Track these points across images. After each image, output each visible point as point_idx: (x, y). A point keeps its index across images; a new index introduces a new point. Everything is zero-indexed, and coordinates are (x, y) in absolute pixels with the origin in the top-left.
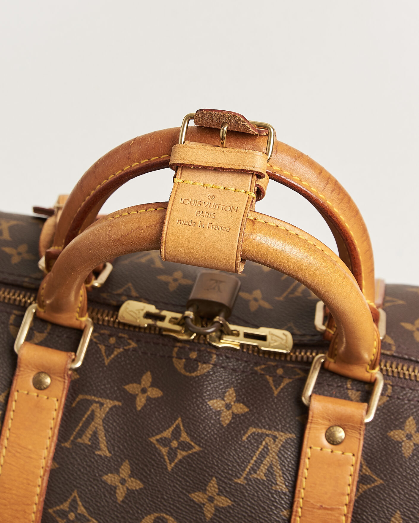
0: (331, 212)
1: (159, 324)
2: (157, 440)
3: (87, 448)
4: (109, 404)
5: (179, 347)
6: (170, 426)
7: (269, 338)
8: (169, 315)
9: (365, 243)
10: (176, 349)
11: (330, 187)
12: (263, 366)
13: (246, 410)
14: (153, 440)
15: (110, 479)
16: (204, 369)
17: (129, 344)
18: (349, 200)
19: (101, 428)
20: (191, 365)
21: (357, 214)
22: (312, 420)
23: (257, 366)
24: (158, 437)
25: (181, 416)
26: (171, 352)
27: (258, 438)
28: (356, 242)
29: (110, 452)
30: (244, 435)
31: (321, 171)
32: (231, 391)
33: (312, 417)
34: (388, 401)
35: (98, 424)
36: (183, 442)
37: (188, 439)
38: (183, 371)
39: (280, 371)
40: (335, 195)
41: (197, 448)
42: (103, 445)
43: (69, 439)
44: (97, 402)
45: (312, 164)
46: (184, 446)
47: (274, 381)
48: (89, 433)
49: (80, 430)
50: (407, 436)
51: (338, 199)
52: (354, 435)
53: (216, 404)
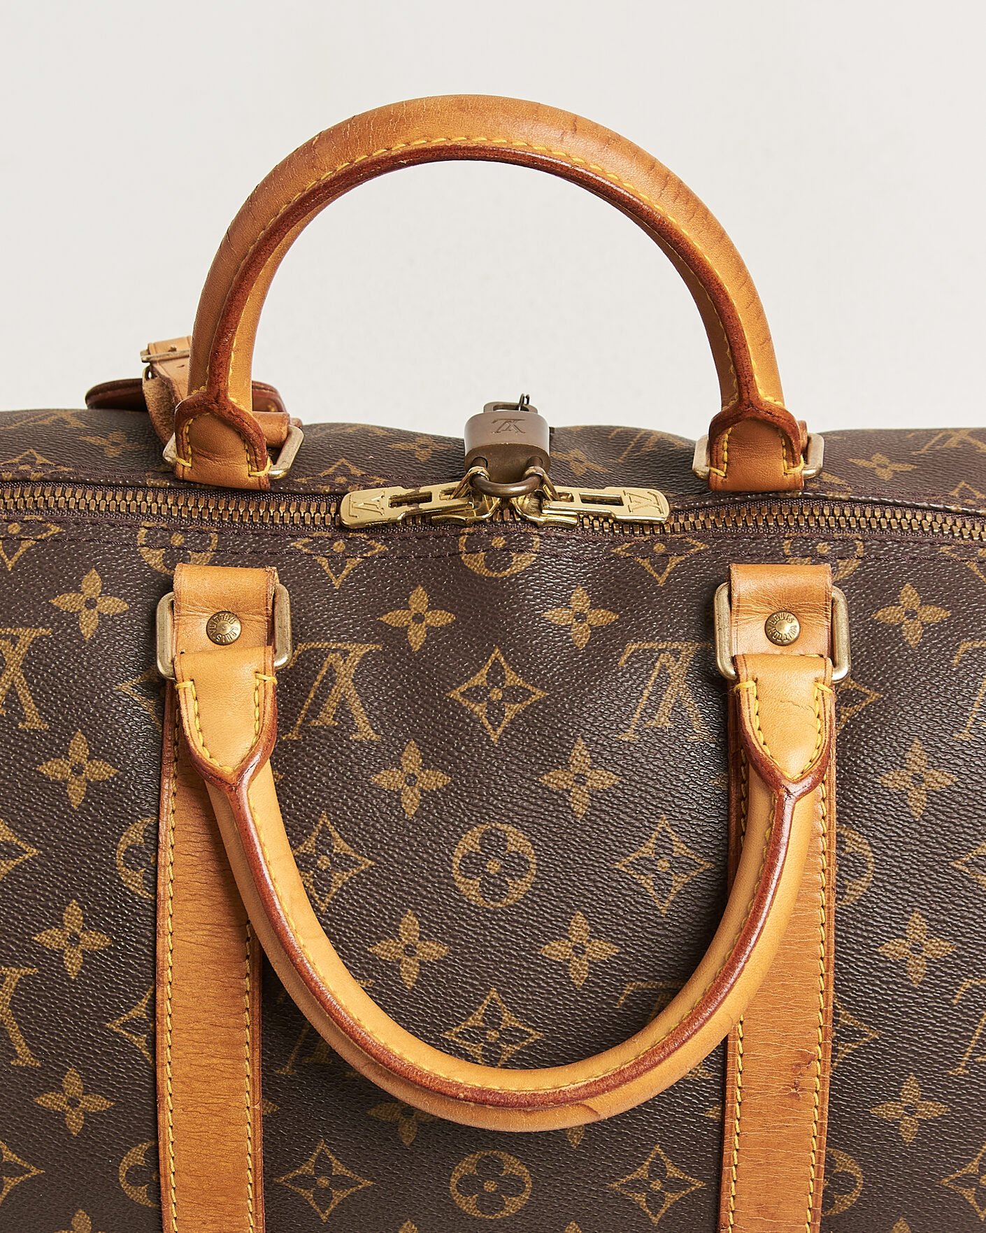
0: (677, 234)
1: (424, 506)
2: (463, 694)
3: (331, 732)
4: (359, 651)
5: (468, 534)
6: (480, 667)
7: (625, 500)
8: (436, 490)
9: (744, 288)
10: (463, 539)
11: (670, 190)
12: (627, 545)
13: (615, 617)
14: (455, 694)
15: (386, 779)
16: (521, 562)
17: (373, 548)
18: (706, 213)
19: (353, 691)
20: (497, 559)
21: (722, 238)
22: (739, 606)
23: (616, 547)
24: (463, 688)
25: (499, 645)
26: (455, 545)
27: (648, 658)
28: (729, 289)
29: (377, 732)
30: (619, 655)
31: (652, 166)
32: (579, 592)
33: (739, 600)
34: (860, 566)
35: (345, 686)
36: (512, 687)
37: (519, 681)
38: (485, 572)
39: (660, 548)
40: (680, 205)
41: (539, 694)
42: (361, 720)
43: (294, 724)
44: (335, 651)
45: (635, 153)
46: (513, 694)
47: (652, 564)
48: (331, 706)
49: (314, 703)
50: (907, 613)
51: (687, 211)
52: (815, 621)
53: (557, 616)
